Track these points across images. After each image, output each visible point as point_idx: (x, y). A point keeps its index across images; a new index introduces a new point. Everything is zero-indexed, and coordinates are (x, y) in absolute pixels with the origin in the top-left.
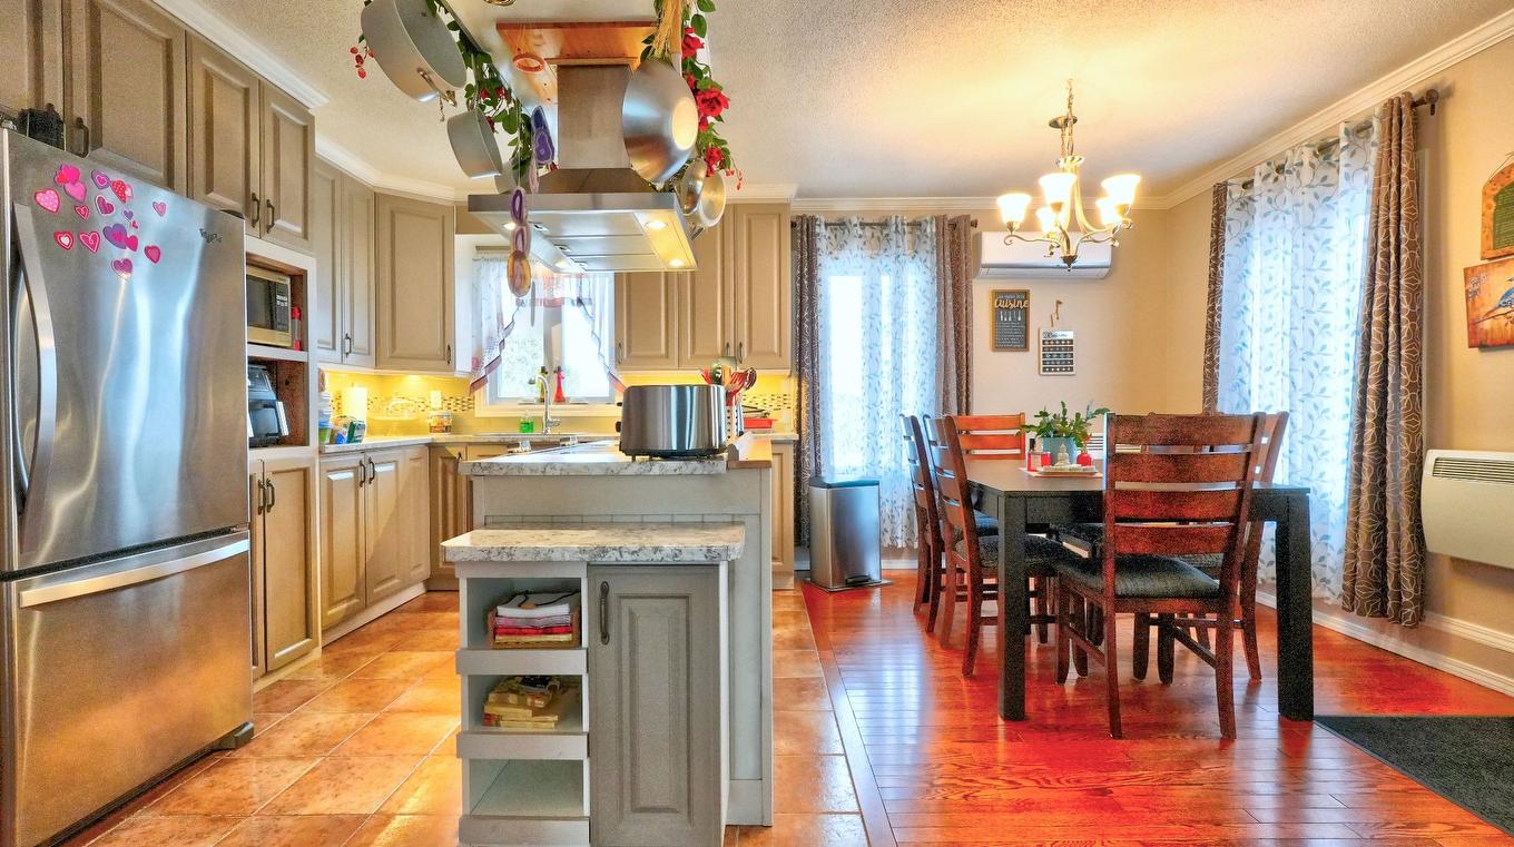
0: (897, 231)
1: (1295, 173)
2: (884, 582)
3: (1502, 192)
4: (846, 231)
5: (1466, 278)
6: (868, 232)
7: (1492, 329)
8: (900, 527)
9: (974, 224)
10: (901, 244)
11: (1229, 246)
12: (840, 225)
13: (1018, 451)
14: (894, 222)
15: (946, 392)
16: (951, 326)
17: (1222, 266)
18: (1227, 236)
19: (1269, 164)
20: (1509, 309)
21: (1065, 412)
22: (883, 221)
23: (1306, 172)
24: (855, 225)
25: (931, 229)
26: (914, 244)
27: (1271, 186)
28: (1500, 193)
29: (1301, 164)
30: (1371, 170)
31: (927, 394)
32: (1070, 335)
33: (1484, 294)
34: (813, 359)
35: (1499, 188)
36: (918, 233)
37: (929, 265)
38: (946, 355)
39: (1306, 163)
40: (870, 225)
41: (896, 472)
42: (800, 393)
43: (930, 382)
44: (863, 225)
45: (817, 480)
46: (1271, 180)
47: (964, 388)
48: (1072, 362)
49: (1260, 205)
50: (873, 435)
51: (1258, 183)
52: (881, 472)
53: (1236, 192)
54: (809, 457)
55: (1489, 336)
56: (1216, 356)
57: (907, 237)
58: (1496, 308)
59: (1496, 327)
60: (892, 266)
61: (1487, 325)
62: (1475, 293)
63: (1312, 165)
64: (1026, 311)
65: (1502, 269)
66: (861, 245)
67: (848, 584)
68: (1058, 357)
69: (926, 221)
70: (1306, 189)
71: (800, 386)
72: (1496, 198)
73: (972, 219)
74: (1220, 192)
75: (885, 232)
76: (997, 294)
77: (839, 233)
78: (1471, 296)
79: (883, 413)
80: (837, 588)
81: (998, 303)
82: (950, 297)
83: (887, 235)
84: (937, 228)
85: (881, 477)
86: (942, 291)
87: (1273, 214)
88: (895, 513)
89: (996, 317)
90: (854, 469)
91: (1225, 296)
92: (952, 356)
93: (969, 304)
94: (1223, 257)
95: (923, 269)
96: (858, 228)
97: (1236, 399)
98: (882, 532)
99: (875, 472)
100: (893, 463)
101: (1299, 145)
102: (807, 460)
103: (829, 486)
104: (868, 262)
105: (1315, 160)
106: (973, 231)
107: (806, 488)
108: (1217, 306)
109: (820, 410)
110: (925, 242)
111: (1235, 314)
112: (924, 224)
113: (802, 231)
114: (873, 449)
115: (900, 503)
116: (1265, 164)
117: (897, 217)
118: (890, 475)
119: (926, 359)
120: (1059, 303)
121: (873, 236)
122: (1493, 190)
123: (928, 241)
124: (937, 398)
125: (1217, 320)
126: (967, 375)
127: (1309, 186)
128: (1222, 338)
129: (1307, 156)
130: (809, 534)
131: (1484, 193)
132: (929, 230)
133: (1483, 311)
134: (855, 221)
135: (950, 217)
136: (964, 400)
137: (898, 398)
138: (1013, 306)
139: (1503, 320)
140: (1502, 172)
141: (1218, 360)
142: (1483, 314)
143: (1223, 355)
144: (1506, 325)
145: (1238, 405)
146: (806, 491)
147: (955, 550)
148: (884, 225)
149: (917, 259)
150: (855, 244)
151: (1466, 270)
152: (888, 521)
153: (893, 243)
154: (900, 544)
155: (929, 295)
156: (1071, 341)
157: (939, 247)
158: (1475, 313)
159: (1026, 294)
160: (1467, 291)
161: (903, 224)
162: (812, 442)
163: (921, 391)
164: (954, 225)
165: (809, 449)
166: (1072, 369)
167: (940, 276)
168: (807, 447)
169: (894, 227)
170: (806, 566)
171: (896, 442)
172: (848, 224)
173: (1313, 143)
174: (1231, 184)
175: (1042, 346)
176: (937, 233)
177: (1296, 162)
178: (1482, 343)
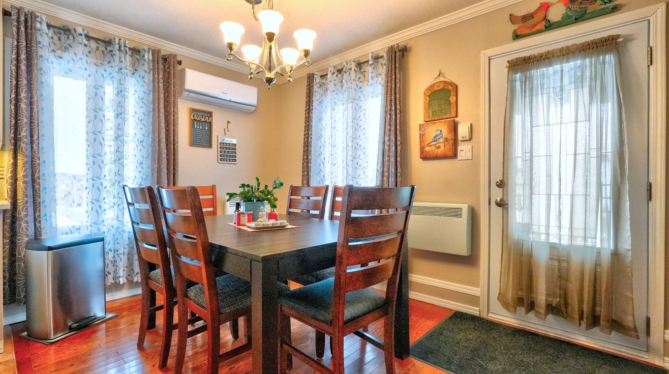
0: (120, 50)
1: (348, 73)
2: (109, 316)
3: (431, 94)
4: (71, 37)
5: (420, 129)
6: (93, 45)
7: (429, 151)
8: (122, 269)
9: (180, 63)
10: (123, 60)
11: (315, 104)
12: (64, 31)
13: (211, 209)
14: (117, 42)
15: (159, 170)
16: (163, 125)
17: (312, 113)
18: (314, 99)
19: (334, 67)
20: (436, 143)
21: (259, 184)
22: (107, 39)
23: (353, 72)
24: (81, 35)
25: (148, 56)
26: (134, 64)
27: (335, 78)
28: (430, 94)
29: (351, 69)
30: (383, 76)
31: (144, 171)
32: (234, 141)
33: (427, 136)
34: (32, 136)
35: (430, 92)
36: (138, 57)
37: (146, 81)
38: (159, 145)
39: (353, 69)
40: (96, 40)
41: (118, 228)
42: (15, 165)
43: (147, 163)
44: (88, 37)
45: (36, 242)
46: (335, 75)
47: (172, 168)
48: (235, 157)
49: (331, 86)
50: (97, 201)
51: (329, 76)
52: (105, 229)
53: (317, 79)
54: (27, 222)
55: (428, 154)
56: (309, 158)
57: (128, 58)
58: (431, 142)
59: (431, 150)
60: (115, 74)
61: (427, 149)
62: (423, 135)
63: (355, 71)
64: (210, 124)
65: (434, 126)
66: (86, 52)
67: (71, 329)
68: (228, 153)
69: (144, 49)
70: (352, 81)
71: (15, 158)
72: (429, 96)
73: (179, 58)
74: (311, 78)
75: (109, 49)
76: (193, 111)
77: (63, 37)
78: (422, 136)
79: (105, 184)
80: (60, 336)
81: (194, 116)
82: (162, 106)
83: (111, 51)
84: (153, 55)
85: (104, 233)
86: (156, 100)
87: (336, 92)
88: (117, 258)
89: (192, 126)
90: (79, 229)
91: (313, 128)
92: (163, 145)
93: (175, 113)
94: (312, 109)
95: (142, 83)
96: (83, 37)
97: (319, 179)
98: (104, 274)
99: (99, 229)
100: (116, 222)
101: (350, 61)
102: (23, 225)
103: (50, 249)
104: (93, 69)
105: (356, 69)
106: (179, 67)
107: (21, 251)
108: (310, 133)
109: (41, 181)
110: (143, 65)
111: (318, 138)
112: (142, 53)
113: (18, 21)
114: (97, 212)
115: (121, 251)
116: (333, 67)
117: (120, 39)
118: (113, 231)
119: (144, 147)
120: (229, 122)
121: (97, 49)
122: (428, 93)
123: (146, 64)
124: (153, 174)
125: (310, 140)
126: (174, 159)
127: (354, 80)
128: (313, 149)
129: (353, 67)
130: (26, 292)
131: (425, 94)
132: (146, 57)
133: (427, 143)
134: (80, 30)
135: (163, 53)
136: (172, 176)
137: (120, 173)
138: (203, 120)
139: (433, 147)
140: (431, 86)
141: (311, 159)
142: (426, 144)
143: (313, 156)
144: (435, 149)
145: (319, 182)
146: (23, 254)
147: (187, 297)
148: (108, 43)
149: (137, 74)
150: (80, 50)
151: (420, 125)
152: (110, 265)
153: (117, 58)
154: (122, 280)
155: (146, 102)
156: (235, 145)
157: (155, 70)
158: (423, 144)
159: (210, 114)
160: (420, 134)
161: (125, 46)
162: (31, 209)
163: (140, 169)
164: (165, 59)
165: (27, 216)
166: (235, 161)
167: (156, 90)
168: (23, 214)
169: (117, 47)
170: (21, 317)
171: (119, 205)
172: (73, 31)
173: (356, 60)
174: (316, 75)
175: (219, 146)
176: (153, 60)
177: (348, 68)
178: (425, 157)
